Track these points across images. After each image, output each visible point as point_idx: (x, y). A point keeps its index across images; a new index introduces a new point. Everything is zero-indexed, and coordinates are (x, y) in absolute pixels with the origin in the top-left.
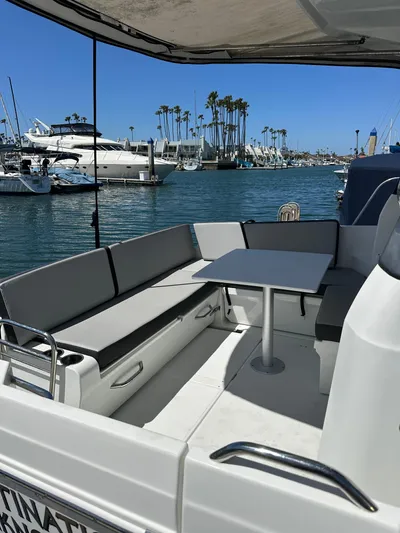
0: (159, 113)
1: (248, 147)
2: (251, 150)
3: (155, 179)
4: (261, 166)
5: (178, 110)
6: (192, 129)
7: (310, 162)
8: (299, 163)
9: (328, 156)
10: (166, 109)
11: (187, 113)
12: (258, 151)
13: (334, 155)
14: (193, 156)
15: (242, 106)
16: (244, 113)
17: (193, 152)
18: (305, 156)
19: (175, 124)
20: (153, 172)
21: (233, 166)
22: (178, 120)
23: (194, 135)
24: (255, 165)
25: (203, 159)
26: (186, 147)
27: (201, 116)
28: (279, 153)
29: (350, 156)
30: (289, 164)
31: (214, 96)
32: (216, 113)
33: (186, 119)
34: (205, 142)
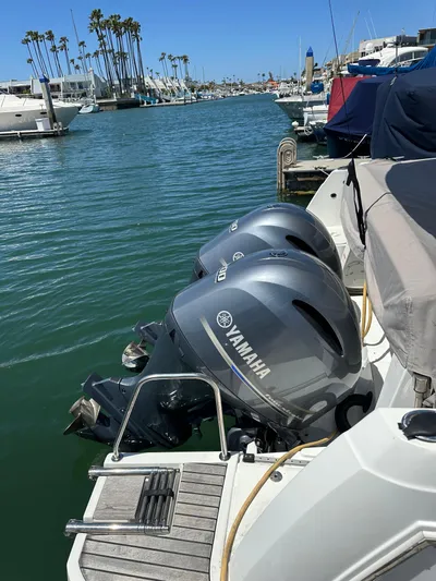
0: (27, 41)
1: (147, 80)
2: (151, 84)
3: (58, 127)
4: (167, 101)
5: (51, 36)
6: (72, 61)
7: (219, 93)
8: (207, 95)
9: (235, 84)
10: (36, 36)
11: (63, 39)
12: (160, 85)
13: (241, 83)
14: (84, 95)
15: (132, 27)
16: (137, 36)
17: (83, 91)
18: (211, 86)
19: (51, 54)
20: (54, 119)
21: (136, 104)
22: (54, 49)
23: (77, 67)
24: (160, 101)
25: (98, 98)
26: (73, 84)
27: (82, 43)
28: (183, 85)
29: (259, 83)
30: (198, 97)
31: (97, 14)
32: (101, 38)
33: (64, 47)
34: (95, 76)
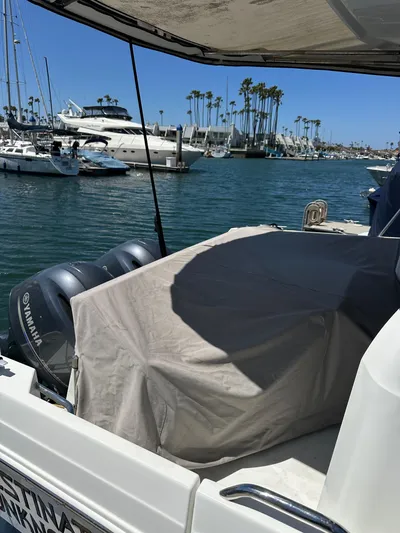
0: (190, 98)
1: (279, 137)
2: (282, 140)
4: (291, 156)
5: (210, 96)
6: (222, 116)
7: (342, 155)
8: (330, 156)
9: (361, 149)
10: (197, 94)
11: (219, 99)
12: (289, 141)
13: (368, 149)
14: (222, 143)
16: (278, 101)
17: (222, 139)
18: (339, 148)
19: (206, 109)
20: (180, 159)
21: (262, 155)
22: (210, 105)
23: (224, 121)
24: (285, 156)
25: (232, 147)
26: (215, 134)
27: (233, 103)
28: (310, 144)
29: (386, 150)
30: (321, 155)
31: (248, 82)
32: (248, 100)
33: (217, 105)
34: (235, 129)
